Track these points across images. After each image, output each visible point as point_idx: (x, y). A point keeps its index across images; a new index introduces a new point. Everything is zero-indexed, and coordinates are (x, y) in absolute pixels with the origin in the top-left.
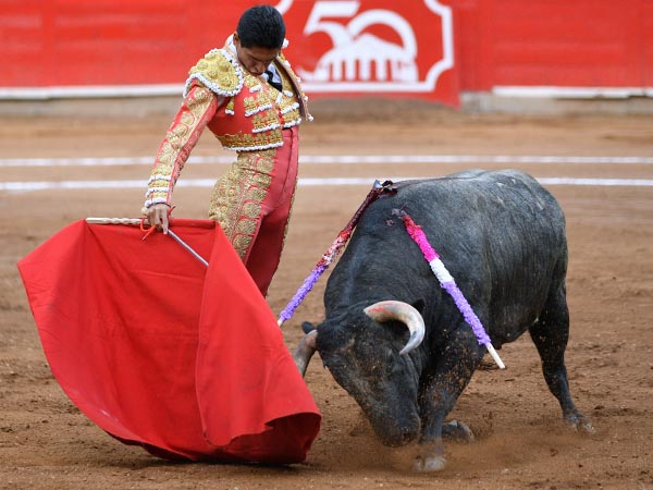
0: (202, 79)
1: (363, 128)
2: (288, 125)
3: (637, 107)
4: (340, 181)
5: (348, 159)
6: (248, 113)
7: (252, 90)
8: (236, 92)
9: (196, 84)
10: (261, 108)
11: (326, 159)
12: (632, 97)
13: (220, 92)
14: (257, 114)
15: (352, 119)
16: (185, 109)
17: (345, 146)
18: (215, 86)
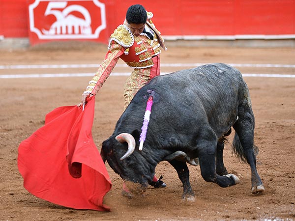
0: (116, 40)
1: (70, 53)
2: (156, 54)
3: (180, 43)
4: (61, 75)
5: (64, 66)
6: (137, 54)
7: (138, 43)
8: (131, 45)
9: (114, 42)
10: (143, 51)
11: (55, 66)
12: (178, 40)
13: (124, 46)
14: (141, 54)
15: (65, 50)
16: (110, 52)
17: (62, 61)
18: (122, 43)
